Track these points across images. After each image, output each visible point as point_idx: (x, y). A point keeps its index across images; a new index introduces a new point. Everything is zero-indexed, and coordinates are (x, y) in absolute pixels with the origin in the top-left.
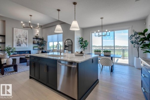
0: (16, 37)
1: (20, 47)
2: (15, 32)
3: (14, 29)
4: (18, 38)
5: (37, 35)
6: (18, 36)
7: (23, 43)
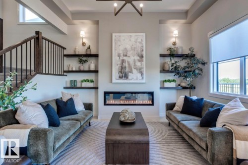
0: (117, 54)
1: (126, 81)
2: (115, 43)
3: (114, 35)
4: (121, 58)
5: (174, 44)
6: (121, 52)
7: (134, 71)
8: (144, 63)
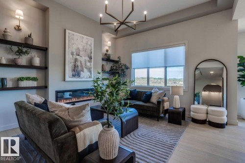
0: (70, 52)
1: (78, 79)
2: (69, 41)
3: (67, 31)
4: (74, 57)
5: (107, 51)
6: (74, 51)
7: (85, 70)
8: (92, 63)
